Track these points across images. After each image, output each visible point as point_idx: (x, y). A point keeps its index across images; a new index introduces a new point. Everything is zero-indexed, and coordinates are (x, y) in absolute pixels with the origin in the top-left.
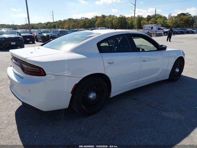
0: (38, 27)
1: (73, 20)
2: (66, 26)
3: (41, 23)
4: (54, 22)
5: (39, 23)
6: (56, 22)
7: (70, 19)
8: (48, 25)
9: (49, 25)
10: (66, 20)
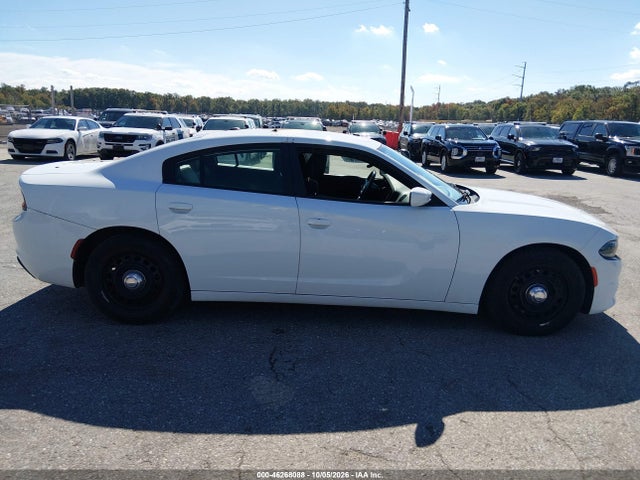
0: (468, 114)
1: (593, 91)
2: (559, 112)
3: (479, 102)
4: (522, 99)
5: (475, 102)
6: (528, 99)
7: (581, 89)
8: (501, 109)
9: (505, 109)
10: (565, 92)
